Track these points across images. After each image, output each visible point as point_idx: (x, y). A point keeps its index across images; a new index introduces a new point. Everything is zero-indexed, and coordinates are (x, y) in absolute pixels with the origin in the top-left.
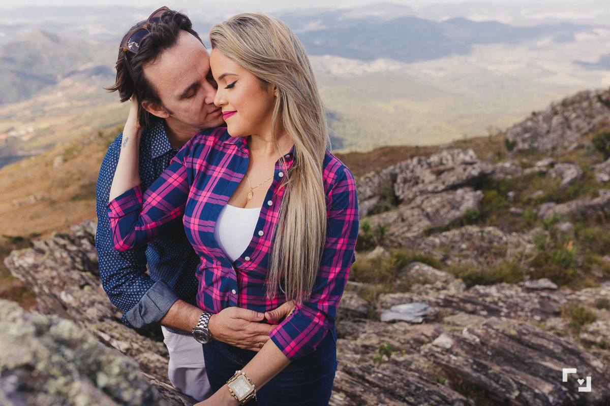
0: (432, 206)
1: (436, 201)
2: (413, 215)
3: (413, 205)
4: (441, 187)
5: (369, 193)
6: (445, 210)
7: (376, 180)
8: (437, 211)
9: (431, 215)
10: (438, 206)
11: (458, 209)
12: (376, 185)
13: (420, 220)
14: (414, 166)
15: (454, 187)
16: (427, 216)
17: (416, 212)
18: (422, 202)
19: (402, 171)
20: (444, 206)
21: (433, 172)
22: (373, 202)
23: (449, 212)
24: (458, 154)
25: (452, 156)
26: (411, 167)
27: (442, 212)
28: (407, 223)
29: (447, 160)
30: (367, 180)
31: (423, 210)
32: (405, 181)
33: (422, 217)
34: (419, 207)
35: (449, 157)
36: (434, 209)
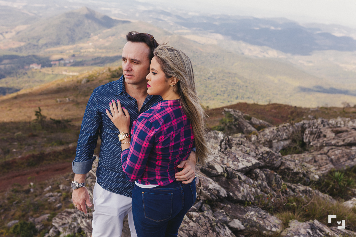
0: (335, 155)
1: (338, 152)
2: (322, 159)
3: (321, 152)
4: (341, 143)
5: (285, 136)
6: (344, 159)
7: (291, 129)
8: (338, 159)
9: (334, 161)
10: (339, 155)
11: (352, 160)
12: (291, 132)
13: (327, 164)
14: (318, 124)
15: (350, 145)
16: (331, 160)
17: (324, 157)
18: (328, 151)
19: (310, 127)
20: (343, 157)
21: (333, 131)
22: (287, 142)
23: (346, 161)
24: (348, 121)
25: (344, 122)
26: (316, 124)
27: (342, 160)
28: (318, 163)
29: (341, 124)
30: (285, 128)
31: (329, 157)
32: (311, 133)
33: (328, 161)
34: (326, 154)
35: (342, 122)
36: (336, 157)
